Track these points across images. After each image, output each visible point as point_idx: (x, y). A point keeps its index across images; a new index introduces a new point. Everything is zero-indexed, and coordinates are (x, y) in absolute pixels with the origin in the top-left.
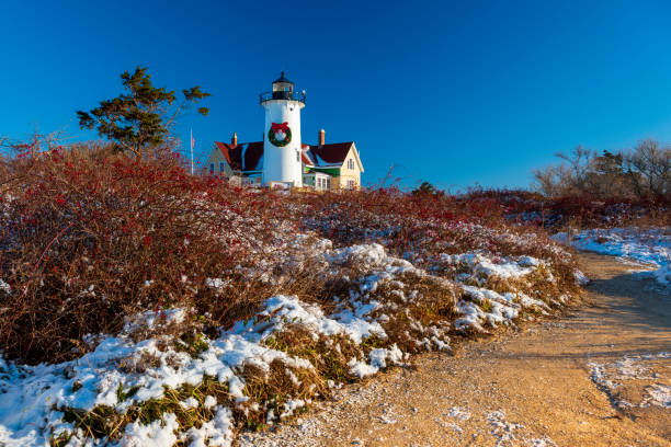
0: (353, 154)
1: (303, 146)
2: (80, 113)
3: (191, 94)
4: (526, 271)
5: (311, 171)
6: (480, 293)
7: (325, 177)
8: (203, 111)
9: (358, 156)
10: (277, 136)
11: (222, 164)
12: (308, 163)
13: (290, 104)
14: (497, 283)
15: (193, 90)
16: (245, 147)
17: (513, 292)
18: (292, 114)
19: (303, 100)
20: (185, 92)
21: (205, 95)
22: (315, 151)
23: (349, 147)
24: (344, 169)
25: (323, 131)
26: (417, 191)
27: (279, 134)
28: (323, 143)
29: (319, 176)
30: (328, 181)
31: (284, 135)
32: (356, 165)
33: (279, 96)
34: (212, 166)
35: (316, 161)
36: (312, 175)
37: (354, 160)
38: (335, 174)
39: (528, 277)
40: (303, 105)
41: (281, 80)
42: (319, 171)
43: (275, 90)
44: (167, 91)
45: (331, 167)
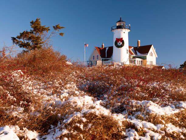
0: (152, 50)
1: (130, 47)
2: (13, 38)
3: (56, 28)
4: (177, 111)
5: (134, 58)
6: (140, 124)
7: (140, 60)
8: (61, 34)
9: (155, 51)
10: (118, 44)
11: (98, 56)
12: (132, 54)
13: (124, 30)
14: (154, 118)
15: (57, 26)
16: (107, 49)
17: (163, 124)
18: (125, 34)
19: (129, 29)
20: (54, 27)
21: (62, 28)
22: (136, 49)
23: (151, 47)
24: (148, 56)
25: (139, 41)
26: (183, 65)
27: (119, 43)
28: (139, 46)
29: (137, 59)
30: (142, 61)
31: (121, 43)
32: (154, 55)
33: (119, 27)
34: (94, 56)
35: (136, 53)
36: (134, 59)
37: (153, 52)
38: (145, 58)
39: (177, 115)
40: (129, 31)
41: (120, 21)
42: (138, 57)
43: (117, 25)
44: (46, 27)
45: (143, 55)
